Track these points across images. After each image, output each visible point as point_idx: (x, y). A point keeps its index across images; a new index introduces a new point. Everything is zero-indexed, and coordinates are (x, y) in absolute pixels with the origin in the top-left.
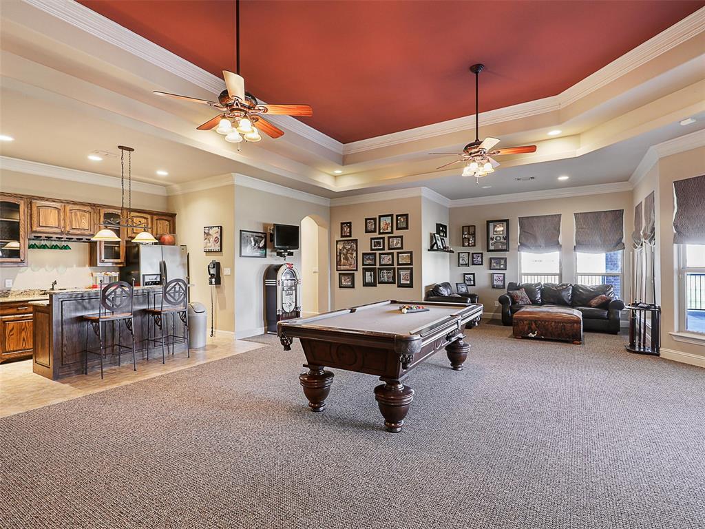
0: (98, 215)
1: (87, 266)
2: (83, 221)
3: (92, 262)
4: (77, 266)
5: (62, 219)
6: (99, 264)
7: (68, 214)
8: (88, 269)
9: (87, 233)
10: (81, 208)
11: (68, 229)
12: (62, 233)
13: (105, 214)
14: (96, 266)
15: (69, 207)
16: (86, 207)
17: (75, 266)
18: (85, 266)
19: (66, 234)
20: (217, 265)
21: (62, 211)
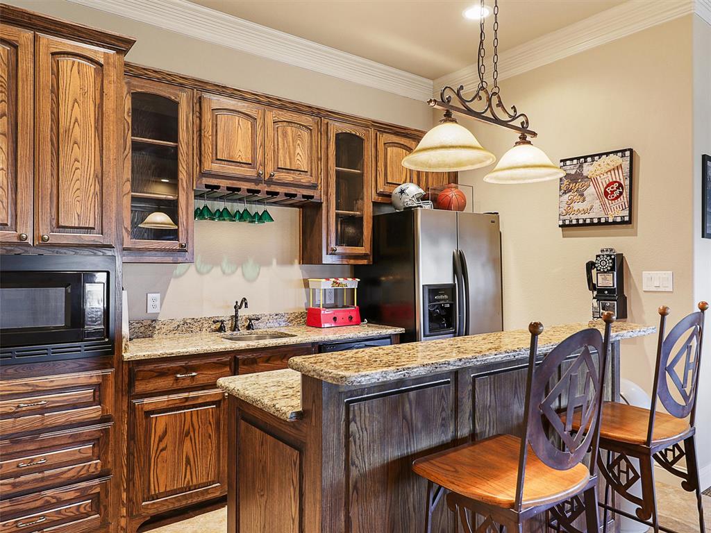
0: (324, 137)
1: (297, 261)
2: (298, 151)
3: (309, 254)
4: (278, 263)
5: (259, 143)
6: (327, 259)
7: (271, 132)
8: (296, 271)
9: (305, 179)
10: (295, 117)
11: (270, 169)
12: (257, 180)
13: (337, 135)
14: (319, 262)
15: (272, 115)
16: (304, 117)
17: (274, 262)
18: (291, 263)
19: (266, 182)
20: (618, 264)
21: (259, 122)
